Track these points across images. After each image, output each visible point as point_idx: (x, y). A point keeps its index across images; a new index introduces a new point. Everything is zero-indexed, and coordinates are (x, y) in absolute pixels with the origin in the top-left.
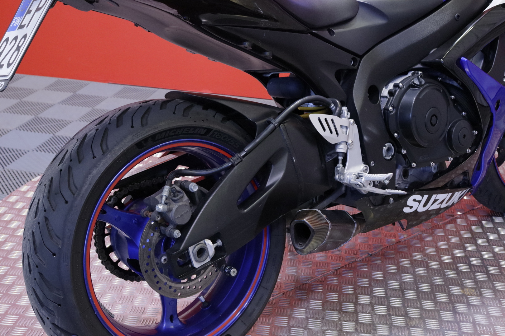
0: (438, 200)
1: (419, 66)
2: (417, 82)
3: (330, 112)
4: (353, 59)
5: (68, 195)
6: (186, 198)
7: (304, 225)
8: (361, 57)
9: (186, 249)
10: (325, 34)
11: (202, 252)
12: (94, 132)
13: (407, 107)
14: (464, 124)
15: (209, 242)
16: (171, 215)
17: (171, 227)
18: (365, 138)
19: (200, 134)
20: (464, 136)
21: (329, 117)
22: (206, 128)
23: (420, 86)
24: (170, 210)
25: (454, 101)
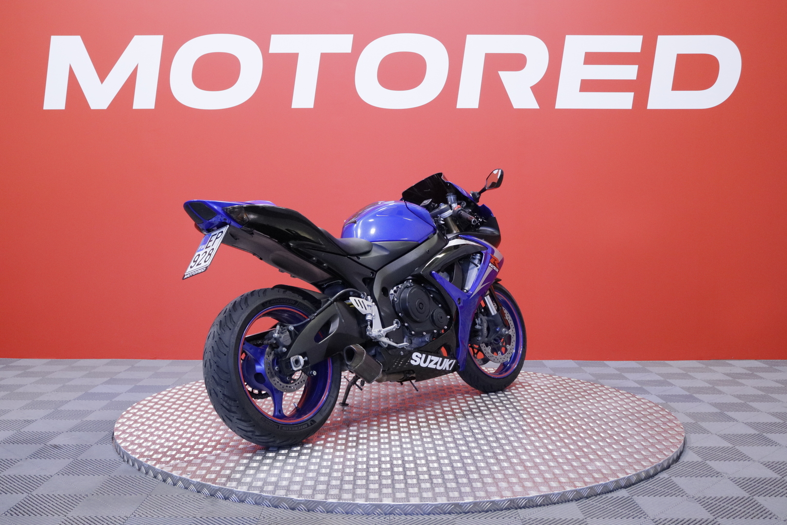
0: (433, 360)
1: (410, 277)
2: (409, 285)
3: (361, 298)
4: (371, 272)
5: (230, 326)
6: (288, 333)
7: (352, 349)
8: (376, 272)
9: (289, 359)
10: (355, 258)
11: (297, 362)
12: (240, 299)
13: (404, 300)
14: (441, 310)
15: (301, 357)
16: (281, 340)
17: (280, 347)
18: (382, 314)
19: (292, 304)
20: (441, 318)
21: (361, 300)
22: (294, 301)
23: (411, 286)
24: (280, 337)
25: (433, 298)
